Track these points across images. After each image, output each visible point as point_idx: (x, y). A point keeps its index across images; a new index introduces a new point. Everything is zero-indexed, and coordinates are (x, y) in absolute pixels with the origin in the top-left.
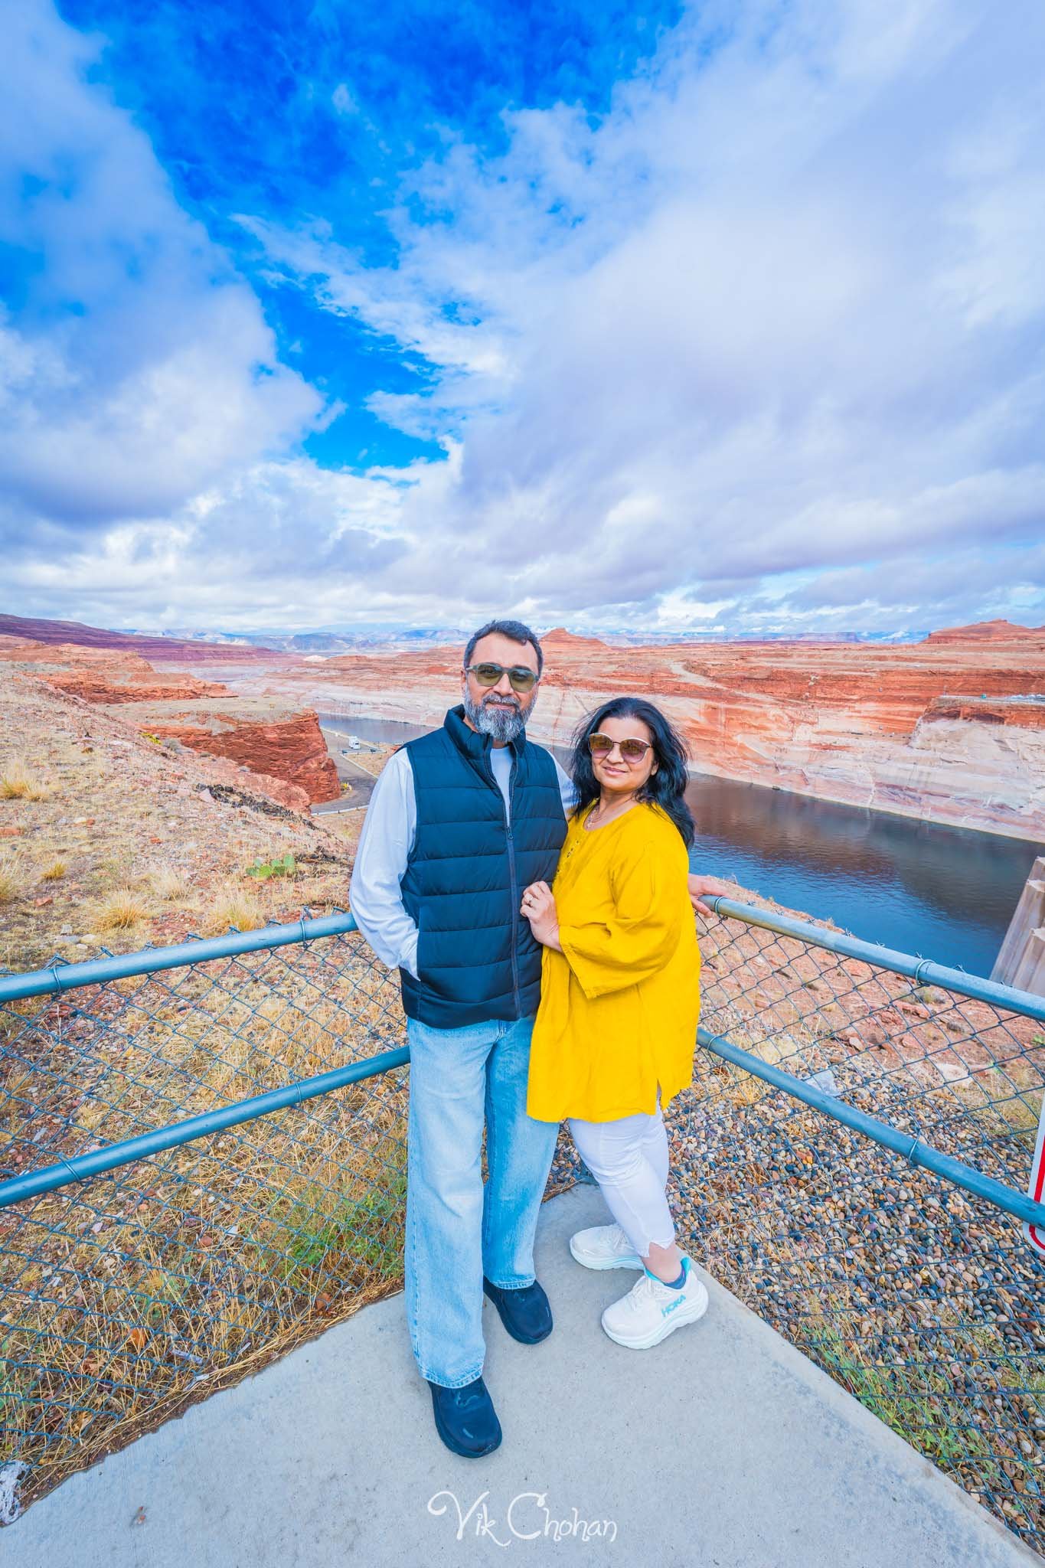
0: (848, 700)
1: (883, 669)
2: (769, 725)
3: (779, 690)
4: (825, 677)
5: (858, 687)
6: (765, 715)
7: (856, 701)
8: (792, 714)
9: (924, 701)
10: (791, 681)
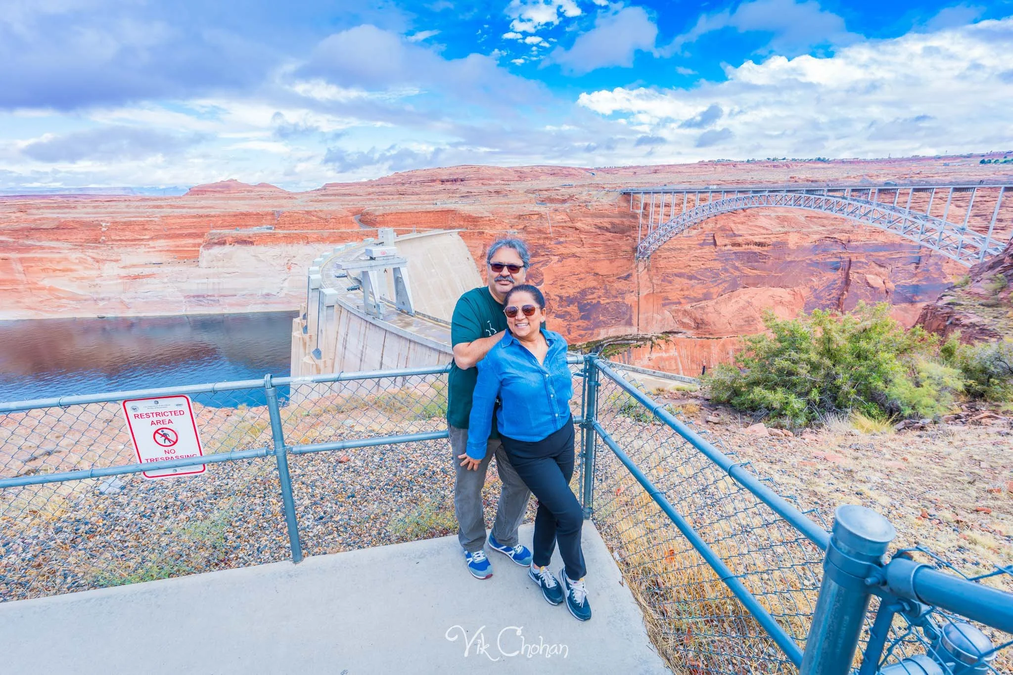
0: (142, 240)
1: (162, 214)
2: (74, 267)
3: (74, 237)
4: (114, 223)
5: (146, 229)
6: (66, 259)
7: (149, 240)
8: (92, 255)
9: (201, 235)
10: (83, 228)
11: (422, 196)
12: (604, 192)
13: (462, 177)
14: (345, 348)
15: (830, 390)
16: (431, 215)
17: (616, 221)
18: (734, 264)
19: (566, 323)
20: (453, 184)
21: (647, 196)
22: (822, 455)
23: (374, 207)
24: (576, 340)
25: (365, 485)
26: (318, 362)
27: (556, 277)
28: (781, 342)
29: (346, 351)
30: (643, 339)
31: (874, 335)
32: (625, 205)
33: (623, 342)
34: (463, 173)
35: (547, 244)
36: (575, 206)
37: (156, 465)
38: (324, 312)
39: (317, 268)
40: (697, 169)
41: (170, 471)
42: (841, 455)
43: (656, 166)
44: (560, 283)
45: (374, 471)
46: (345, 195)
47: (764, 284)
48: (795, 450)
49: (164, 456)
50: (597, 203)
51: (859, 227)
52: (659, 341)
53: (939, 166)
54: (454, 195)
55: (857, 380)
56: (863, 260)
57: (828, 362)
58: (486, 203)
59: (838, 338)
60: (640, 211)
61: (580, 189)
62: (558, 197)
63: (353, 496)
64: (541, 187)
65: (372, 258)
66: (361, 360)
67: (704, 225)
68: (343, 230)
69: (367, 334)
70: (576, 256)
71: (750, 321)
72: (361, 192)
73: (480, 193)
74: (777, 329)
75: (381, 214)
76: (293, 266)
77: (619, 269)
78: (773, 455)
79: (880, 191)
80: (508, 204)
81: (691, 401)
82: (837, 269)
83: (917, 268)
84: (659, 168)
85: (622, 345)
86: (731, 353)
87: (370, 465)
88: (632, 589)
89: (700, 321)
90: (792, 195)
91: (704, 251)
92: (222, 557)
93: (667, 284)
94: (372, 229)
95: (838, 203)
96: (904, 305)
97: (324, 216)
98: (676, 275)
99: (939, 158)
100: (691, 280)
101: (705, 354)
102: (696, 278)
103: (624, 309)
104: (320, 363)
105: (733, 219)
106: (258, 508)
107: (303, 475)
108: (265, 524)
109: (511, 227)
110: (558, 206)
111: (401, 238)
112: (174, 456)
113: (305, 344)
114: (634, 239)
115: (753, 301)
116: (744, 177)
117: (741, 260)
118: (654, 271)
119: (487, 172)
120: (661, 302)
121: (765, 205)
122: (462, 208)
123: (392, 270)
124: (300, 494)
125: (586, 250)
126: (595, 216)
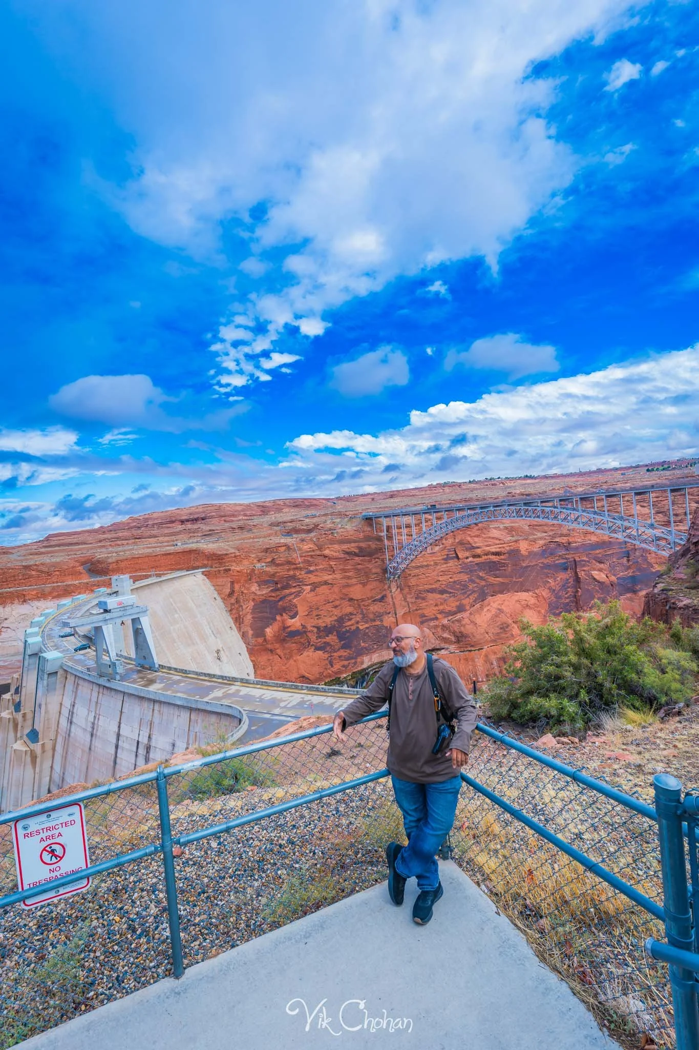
11: (161, 539)
12: (346, 519)
13: (203, 516)
14: (71, 723)
15: (595, 689)
16: (172, 556)
17: (363, 545)
18: (478, 575)
19: (326, 655)
20: (193, 524)
21: (388, 519)
22: (613, 755)
23: (106, 554)
24: (340, 672)
25: (212, 876)
26: (33, 746)
27: (311, 608)
28: (541, 648)
29: (73, 726)
31: (615, 630)
32: (369, 529)
34: (203, 512)
35: (298, 574)
36: (321, 535)
37: (38, 889)
38: (45, 682)
39: (35, 630)
40: (428, 492)
41: (52, 894)
42: (627, 753)
43: (390, 492)
44: (315, 613)
45: (216, 859)
46: (71, 544)
47: (509, 591)
49: (49, 876)
50: (342, 530)
51: (573, 530)
53: (618, 475)
54: (196, 534)
55: (614, 675)
56: (585, 558)
57: (586, 662)
58: (230, 539)
59: (588, 637)
60: (384, 534)
61: (324, 518)
62: (303, 527)
63: (204, 892)
64: (285, 519)
66: (92, 735)
67: (444, 541)
68: (70, 583)
69: (99, 701)
70: (329, 584)
71: (504, 628)
72: (90, 539)
73: (224, 531)
74: (536, 636)
75: (114, 561)
77: (373, 591)
79: (581, 499)
80: (253, 538)
82: (566, 569)
83: (628, 561)
84: (395, 493)
86: (495, 663)
87: (209, 852)
88: (508, 916)
89: (458, 635)
90: (513, 508)
91: (448, 565)
92: (78, 1000)
93: (421, 601)
94: (104, 578)
95: (551, 512)
96: (628, 595)
97: (44, 569)
99: (616, 469)
100: (442, 594)
101: (471, 667)
102: (447, 592)
103: (383, 632)
104: (37, 747)
105: (469, 533)
106: (99, 931)
109: (259, 561)
110: (304, 536)
111: (139, 584)
112: (59, 874)
113: (15, 725)
114: (383, 560)
115: (503, 607)
116: (470, 495)
117: (484, 570)
118: (407, 590)
119: (229, 509)
120: (419, 620)
121: (493, 518)
122: (205, 546)
123: (130, 622)
124: (143, 904)
125: (338, 576)
126: (342, 542)
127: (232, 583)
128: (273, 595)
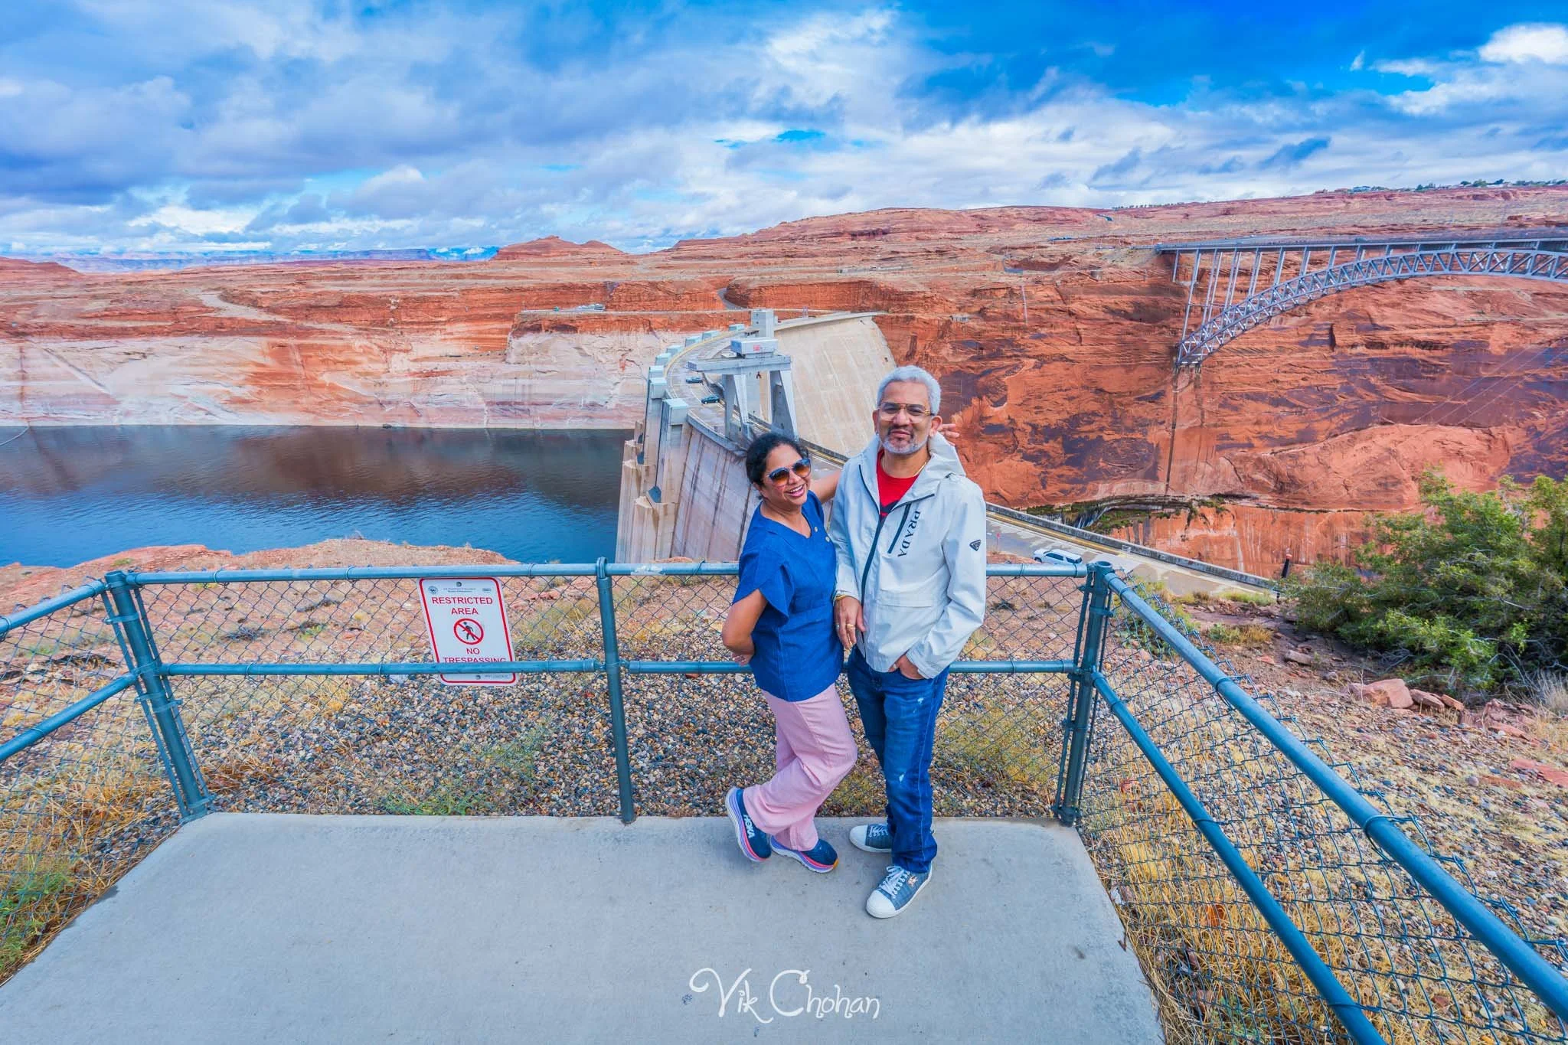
0: (438, 322)
1: (463, 288)
2: (358, 358)
3: (359, 317)
4: (405, 299)
5: (443, 308)
6: (349, 347)
7: (445, 323)
8: (378, 342)
9: (509, 318)
10: (370, 306)
11: (821, 260)
12: (1125, 250)
13: (884, 227)
14: (695, 488)
15: (1553, 630)
16: (833, 289)
17: (1145, 300)
18: (1368, 382)
19: (1038, 470)
20: (870, 240)
21: (1207, 256)
22: (1533, 767)
23: (747, 276)
24: (1056, 499)
25: (722, 716)
26: (656, 506)
27: (1028, 394)
28: (1454, 532)
29: (697, 493)
30: (1175, 504)
32: (1163, 272)
33: (1137, 507)
34: (887, 221)
35: (1019, 338)
36: (1071, 275)
37: (456, 668)
38: (670, 434)
39: (660, 368)
40: (1311, 207)
41: (473, 677)
43: (1228, 202)
44: (1034, 403)
45: (736, 697)
46: (705, 257)
47: (1426, 419)
48: (1474, 751)
49: (467, 656)
50: (1111, 270)
52: (1205, 509)
54: (871, 257)
57: (1554, 577)
58: (921, 269)
60: (1190, 284)
61: (1082, 244)
62: (1043, 259)
63: (704, 732)
64: (1015, 243)
65: (740, 356)
66: (716, 508)
67: (1313, 309)
68: (701, 312)
69: (726, 470)
70: (1067, 360)
71: (1388, 484)
72: (728, 253)
73: (912, 254)
74: (1451, 506)
75: (756, 286)
76: (628, 363)
77: (1141, 383)
78: (1426, 754)
80: (957, 271)
81: (1256, 621)
84: (1236, 206)
85: (1134, 512)
86: (1344, 541)
87: (730, 686)
88: (1141, 958)
89: (1286, 480)
90: (1509, 251)
91: (1307, 355)
92: (530, 795)
93: (1227, 411)
94: (742, 310)
97: (673, 290)
98: (1249, 397)
100: (1277, 406)
101: (1291, 537)
102: (1287, 403)
103: (1144, 451)
104: (659, 507)
105: (1376, 297)
106: (577, 730)
107: (638, 691)
108: (586, 757)
109: (960, 309)
110: (1041, 274)
111: (785, 324)
112: (478, 657)
113: (639, 479)
114: (1175, 332)
115: (1400, 448)
116: (1408, 219)
117: (1383, 374)
118: (1208, 388)
119: (926, 218)
120: (1215, 442)
121: (1447, 271)
122: (882, 277)
123: (768, 374)
124: (632, 719)
125: (1085, 349)
126: (1105, 291)
127: (914, 339)
128: (973, 365)
